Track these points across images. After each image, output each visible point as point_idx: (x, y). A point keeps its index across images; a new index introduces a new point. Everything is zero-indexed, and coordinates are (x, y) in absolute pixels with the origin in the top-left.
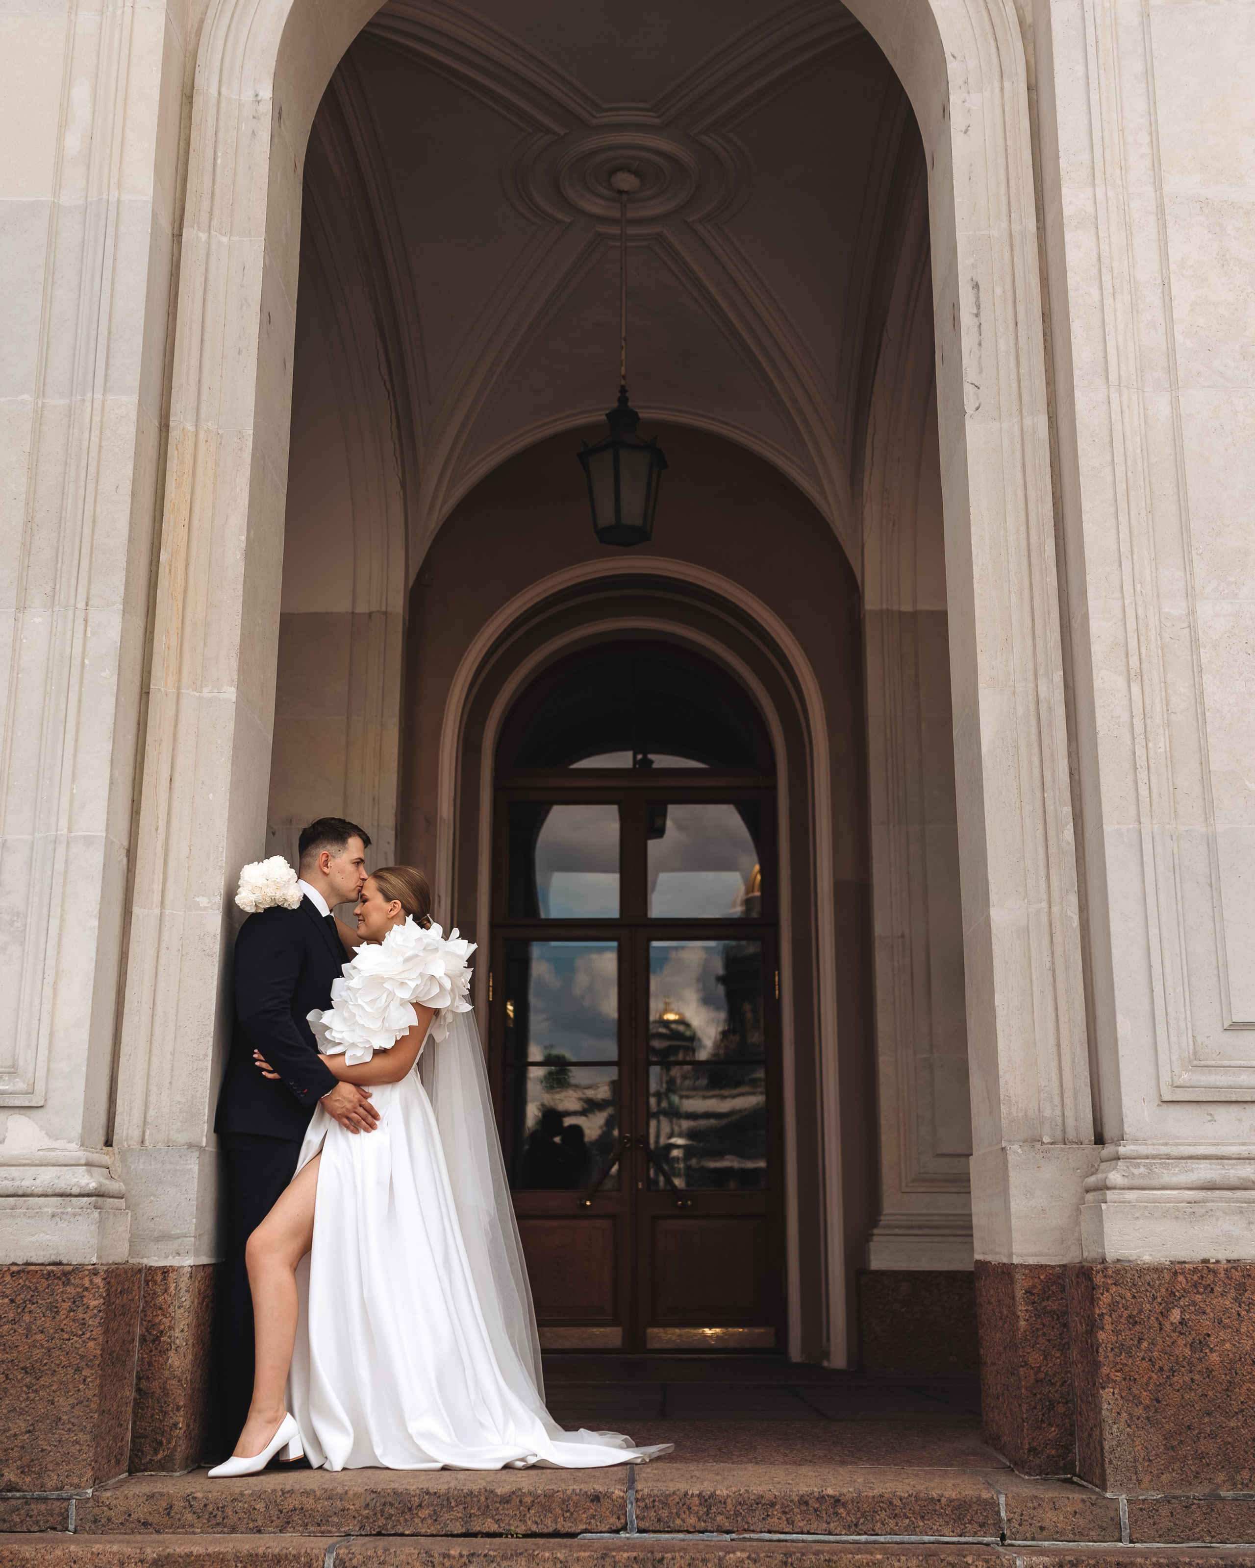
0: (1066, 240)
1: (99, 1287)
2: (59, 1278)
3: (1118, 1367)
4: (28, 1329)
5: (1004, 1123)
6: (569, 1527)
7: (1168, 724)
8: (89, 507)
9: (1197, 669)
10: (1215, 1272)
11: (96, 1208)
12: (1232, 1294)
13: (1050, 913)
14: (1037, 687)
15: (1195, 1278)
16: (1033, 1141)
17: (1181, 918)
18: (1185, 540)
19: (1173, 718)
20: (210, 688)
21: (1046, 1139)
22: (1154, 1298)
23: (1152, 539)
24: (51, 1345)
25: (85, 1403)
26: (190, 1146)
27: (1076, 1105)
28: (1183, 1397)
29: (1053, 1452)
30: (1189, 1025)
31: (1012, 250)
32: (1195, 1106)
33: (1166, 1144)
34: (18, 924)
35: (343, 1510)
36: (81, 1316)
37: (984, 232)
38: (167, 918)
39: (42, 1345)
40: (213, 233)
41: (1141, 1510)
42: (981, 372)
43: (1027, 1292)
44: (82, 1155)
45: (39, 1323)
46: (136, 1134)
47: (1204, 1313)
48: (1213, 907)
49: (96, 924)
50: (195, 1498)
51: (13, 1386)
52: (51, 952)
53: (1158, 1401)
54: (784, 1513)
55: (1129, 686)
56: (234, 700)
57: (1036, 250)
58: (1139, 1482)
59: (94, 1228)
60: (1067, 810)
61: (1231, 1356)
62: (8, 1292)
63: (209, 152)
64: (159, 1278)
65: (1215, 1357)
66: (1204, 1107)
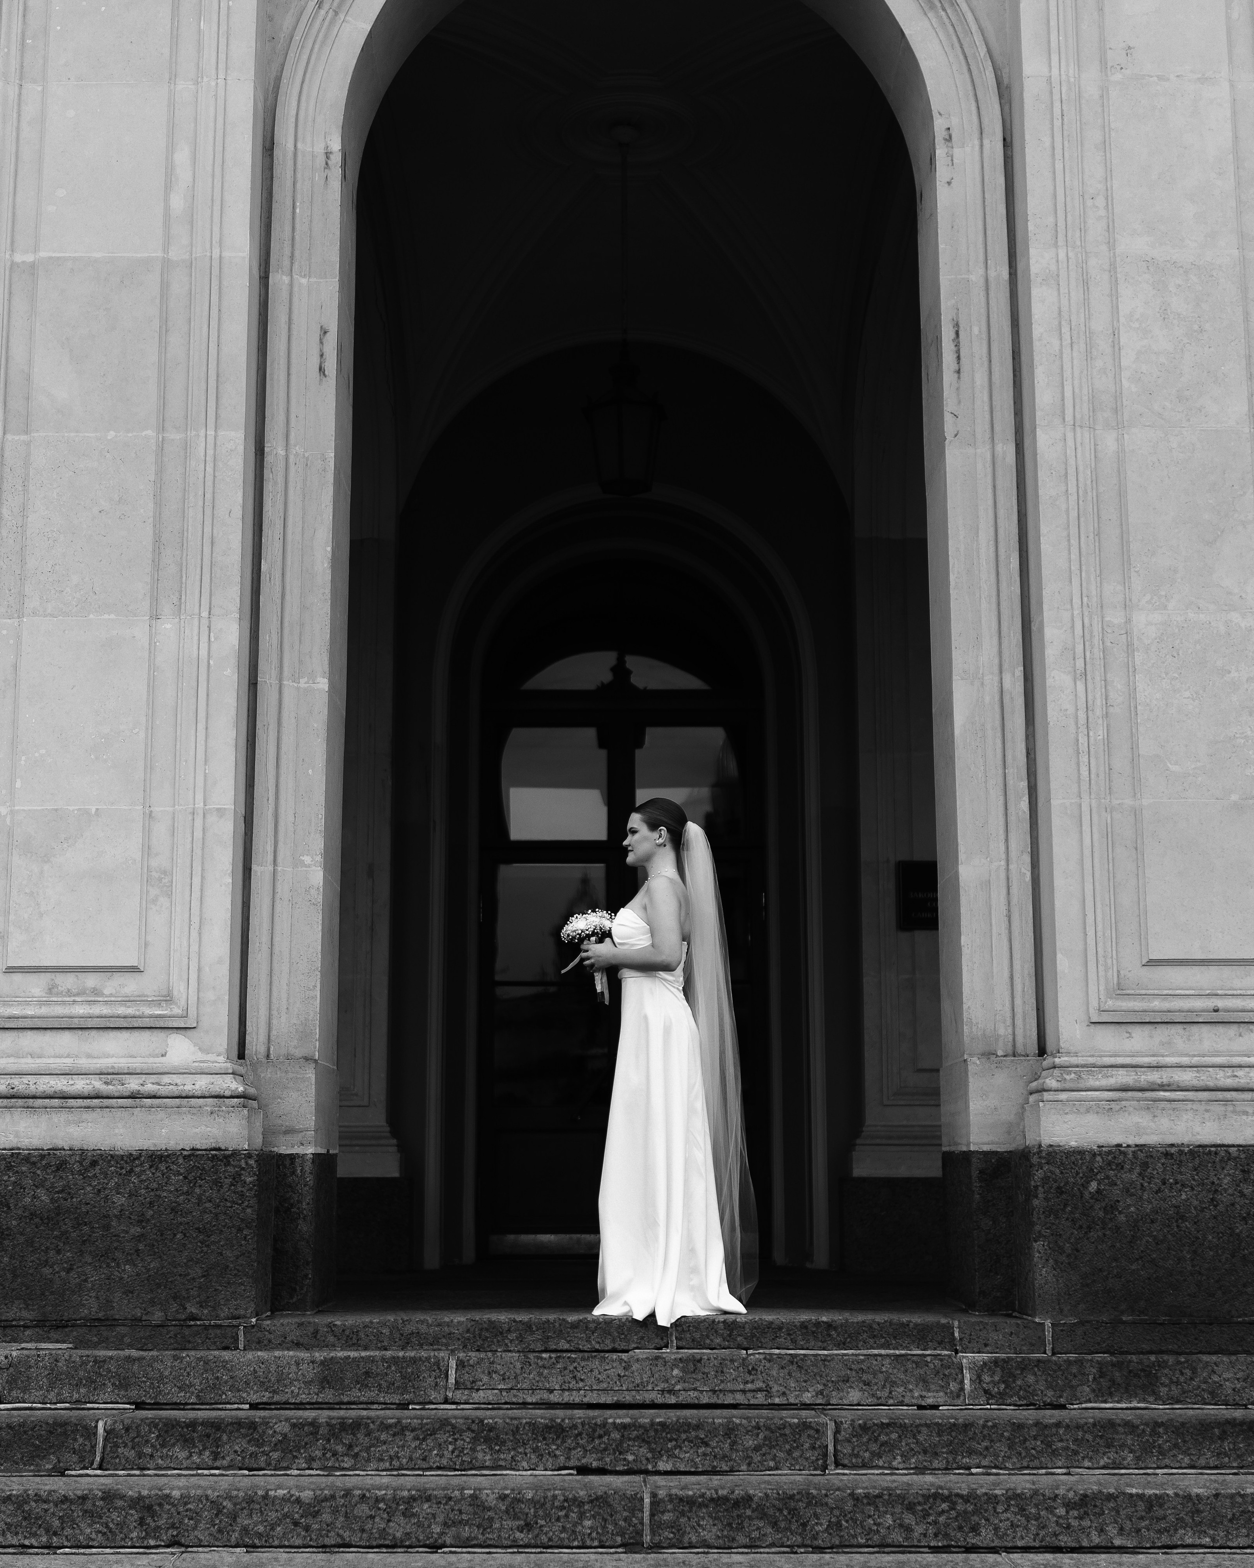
0: (1032, 295)
1: (253, 1168)
2: (221, 1160)
3: (1048, 1225)
4: (199, 1199)
5: (966, 1039)
6: (623, 1346)
7: (1107, 715)
8: (207, 529)
9: (1131, 670)
10: (1125, 1154)
11: (244, 1107)
12: (1138, 1169)
13: (1008, 870)
14: (1001, 679)
15: (1110, 1158)
16: (989, 1054)
17: (1111, 875)
18: (1125, 559)
19: (1111, 710)
20: (306, 679)
21: (1000, 1053)
22: (1078, 1173)
23: (1098, 559)
24: (217, 1211)
25: (246, 1255)
26: (306, 1059)
27: (1024, 1025)
28: (1097, 1247)
29: (998, 1294)
30: (1115, 961)
31: (988, 294)
32: (1118, 1026)
33: (1093, 1056)
34: (165, 881)
35: (450, 1334)
36: (240, 1189)
37: (963, 276)
38: (280, 874)
39: (210, 1211)
40: (295, 276)
41: (1062, 1330)
42: (959, 402)
43: (981, 1172)
44: (229, 1066)
45: (207, 1194)
46: (262, 1049)
47: (1116, 1184)
48: (1138, 867)
49: (230, 881)
50: (335, 1325)
51: (190, 1242)
52: (195, 904)
53: (1078, 1251)
54: (789, 1335)
55: (1075, 684)
56: (327, 689)
57: (1008, 295)
58: (1061, 1310)
59: (244, 1122)
60: (1024, 784)
61: (1135, 1216)
62: (182, 1171)
63: (289, 203)
64: (288, 1162)
65: (1122, 1218)
66: (1124, 1027)
